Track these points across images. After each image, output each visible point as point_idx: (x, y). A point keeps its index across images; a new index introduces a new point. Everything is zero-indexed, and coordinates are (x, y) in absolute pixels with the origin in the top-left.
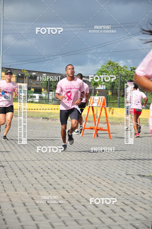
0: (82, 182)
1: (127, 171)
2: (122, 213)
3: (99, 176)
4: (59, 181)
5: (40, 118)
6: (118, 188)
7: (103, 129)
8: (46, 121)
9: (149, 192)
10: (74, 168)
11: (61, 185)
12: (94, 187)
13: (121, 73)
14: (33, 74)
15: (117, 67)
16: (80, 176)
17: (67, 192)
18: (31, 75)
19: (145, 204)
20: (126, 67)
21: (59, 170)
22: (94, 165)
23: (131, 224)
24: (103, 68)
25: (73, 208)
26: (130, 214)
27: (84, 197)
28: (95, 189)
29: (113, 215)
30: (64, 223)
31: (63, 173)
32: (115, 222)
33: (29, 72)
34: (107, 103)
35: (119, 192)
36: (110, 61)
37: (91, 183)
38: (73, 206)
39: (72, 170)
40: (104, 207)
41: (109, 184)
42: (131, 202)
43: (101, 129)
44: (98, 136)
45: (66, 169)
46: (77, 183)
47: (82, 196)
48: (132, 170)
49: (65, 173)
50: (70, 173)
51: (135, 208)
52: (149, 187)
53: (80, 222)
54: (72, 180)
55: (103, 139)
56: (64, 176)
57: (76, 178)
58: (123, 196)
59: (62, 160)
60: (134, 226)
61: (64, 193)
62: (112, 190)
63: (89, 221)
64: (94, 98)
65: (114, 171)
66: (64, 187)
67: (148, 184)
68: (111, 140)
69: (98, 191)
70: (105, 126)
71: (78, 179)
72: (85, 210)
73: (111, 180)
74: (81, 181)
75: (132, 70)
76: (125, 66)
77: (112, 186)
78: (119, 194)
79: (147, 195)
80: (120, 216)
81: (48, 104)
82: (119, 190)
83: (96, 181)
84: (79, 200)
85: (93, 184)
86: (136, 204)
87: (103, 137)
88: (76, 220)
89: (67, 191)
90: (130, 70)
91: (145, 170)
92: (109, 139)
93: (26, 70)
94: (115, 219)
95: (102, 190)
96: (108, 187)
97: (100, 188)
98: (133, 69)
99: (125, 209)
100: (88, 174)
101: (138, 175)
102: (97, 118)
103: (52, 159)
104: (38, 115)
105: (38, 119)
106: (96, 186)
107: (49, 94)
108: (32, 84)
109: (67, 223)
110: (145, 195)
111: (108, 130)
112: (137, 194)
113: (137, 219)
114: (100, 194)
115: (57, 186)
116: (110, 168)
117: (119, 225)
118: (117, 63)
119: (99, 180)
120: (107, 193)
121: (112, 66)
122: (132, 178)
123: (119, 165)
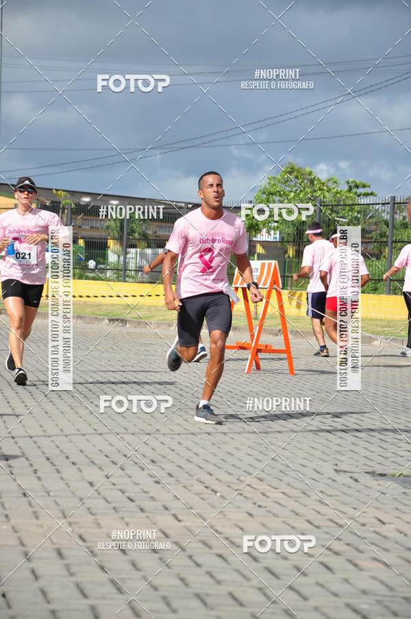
0: (215, 492)
1: (338, 463)
2: (325, 577)
3: (262, 475)
4: (154, 490)
5: (104, 319)
6: (314, 507)
7: (273, 348)
8: (118, 329)
9: (398, 517)
10: (194, 456)
11: (158, 501)
12: (249, 507)
13: (322, 196)
14: (85, 202)
15: (312, 182)
16: (211, 475)
17: (177, 518)
18: (78, 205)
19: (386, 550)
20: (336, 182)
21: (153, 462)
22: (249, 447)
23: (348, 606)
24: (272, 183)
25: (192, 564)
26: (344, 577)
27: (221, 533)
28: (252, 512)
29: (298, 581)
30: (168, 604)
31: (163, 469)
32: (305, 599)
33: (73, 195)
34: (283, 277)
35: (317, 520)
36: (291, 164)
37: (241, 494)
38: (190, 557)
39: (188, 460)
40: (276, 559)
41: (288, 496)
42: (348, 544)
43: (268, 349)
44: (258, 367)
45: (173, 456)
46: (202, 496)
47: (216, 531)
48: (351, 458)
49: (170, 468)
50: (182, 469)
51: (358, 562)
52: (396, 504)
53: (209, 601)
54: (190, 488)
55: (274, 375)
56: (167, 475)
57: (201, 482)
58: (326, 529)
59: (162, 432)
60: (356, 611)
61: (166, 521)
62: (297, 514)
63: (235, 599)
65: (304, 462)
66: (167, 506)
67: (395, 497)
68: (295, 379)
69: (257, 516)
70: (277, 342)
71: (204, 483)
72: (224, 568)
73: (293, 487)
74: (212, 490)
75: (350, 189)
76: (332, 179)
77: (297, 503)
78: (317, 525)
79: (393, 526)
80: (317, 583)
81: (125, 281)
82: (316, 513)
83: (254, 489)
84: (207, 542)
85: (245, 497)
86: (362, 552)
87: (273, 372)
88: (198, 596)
89: (174, 515)
90: (346, 188)
91: (387, 458)
92: (290, 376)
93: (63, 191)
94: (306, 591)
95: (270, 515)
96: (285, 507)
97: (265, 509)
98: (353, 185)
99: (330, 565)
100: (231, 470)
101: (366, 473)
102: (256, 319)
103: (136, 430)
104: (98, 312)
105: (96, 322)
106: (255, 504)
107: (126, 253)
108: (80, 227)
109: (176, 604)
110: (387, 526)
111: (288, 351)
112: (363, 525)
113: (364, 592)
114: (264, 525)
115: (148, 504)
116: (292, 453)
117: (316, 609)
118: (310, 170)
119: (262, 487)
120: (284, 522)
121: (297, 178)
122: (351, 481)
123: (316, 446)
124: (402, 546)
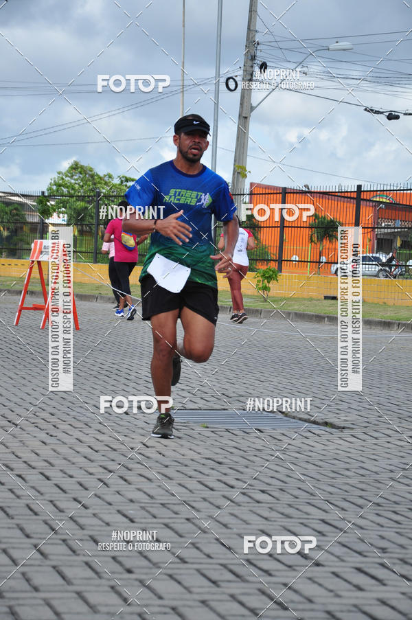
2: (102, 490)
3: (54, 411)
6: (94, 436)
12: (43, 436)
15: (92, 176)
16: (13, 411)
20: (111, 177)
24: (61, 176)
27: (20, 458)
28: (45, 441)
29: (80, 494)
35: (96, 445)
36: (76, 162)
37: (37, 427)
40: (64, 477)
41: (74, 427)
42: (120, 464)
47: (17, 456)
51: (127, 478)
53: (11, 512)
57: (4, 417)
58: (102, 453)
62: (81, 441)
63: (31, 509)
64: (41, 243)
69: (50, 444)
71: (7, 418)
73: (78, 420)
74: (14, 424)
75: (122, 183)
76: (108, 174)
77: (81, 433)
78: (96, 449)
79: (155, 449)
80: (96, 495)
82: (95, 440)
83: (47, 422)
84: (9, 465)
85: (40, 429)
86: (130, 470)
90: (119, 181)
95: (59, 442)
96: (72, 436)
97: (55, 438)
99: (107, 481)
100: (29, 407)
106: (48, 434)
110: (150, 449)
112: (133, 449)
113: (131, 501)
114: (55, 451)
117: (95, 515)
118: (91, 166)
119: (54, 420)
120: (71, 448)
121: (80, 173)
123: (96, 387)
124: (161, 464)
